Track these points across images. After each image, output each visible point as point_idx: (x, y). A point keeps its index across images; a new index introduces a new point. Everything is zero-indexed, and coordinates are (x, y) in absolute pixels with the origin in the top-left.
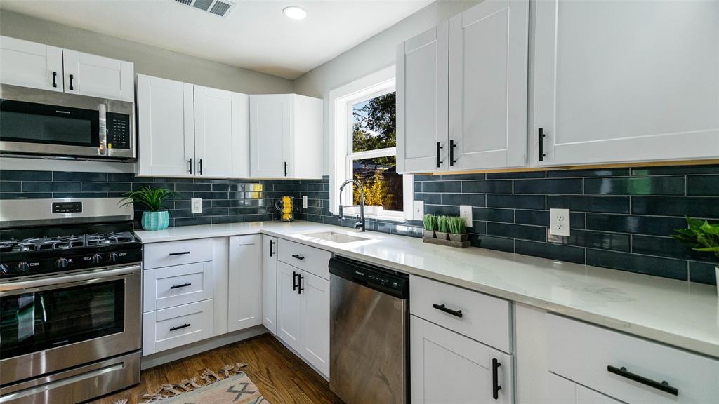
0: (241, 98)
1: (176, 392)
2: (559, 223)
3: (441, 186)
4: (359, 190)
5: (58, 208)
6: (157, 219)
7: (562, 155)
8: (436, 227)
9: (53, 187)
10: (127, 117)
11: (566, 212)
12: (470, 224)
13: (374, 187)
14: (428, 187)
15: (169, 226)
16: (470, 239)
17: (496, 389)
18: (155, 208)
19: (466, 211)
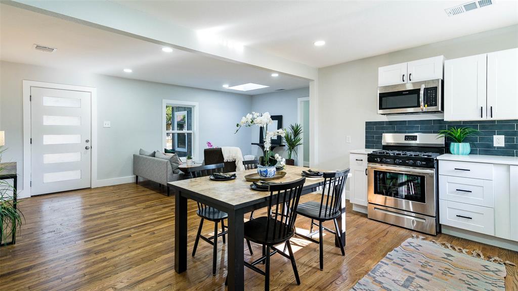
1: (450, 248)
5: (407, 138)
6: (458, 147)
9: (408, 128)
10: (436, 88)
15: (470, 154)
18: (459, 141)
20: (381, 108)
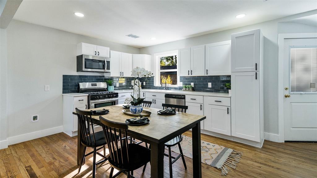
0: (131, 55)
2: (210, 85)
3: (187, 79)
4: (163, 80)
5: (92, 85)
7: (210, 74)
8: (186, 88)
9: (89, 79)
10: (109, 62)
11: (211, 83)
12: (193, 87)
13: (168, 79)
14: (184, 79)
16: (194, 89)
17: (201, 109)
18: (110, 85)
19: (192, 84)
20: (86, 68)
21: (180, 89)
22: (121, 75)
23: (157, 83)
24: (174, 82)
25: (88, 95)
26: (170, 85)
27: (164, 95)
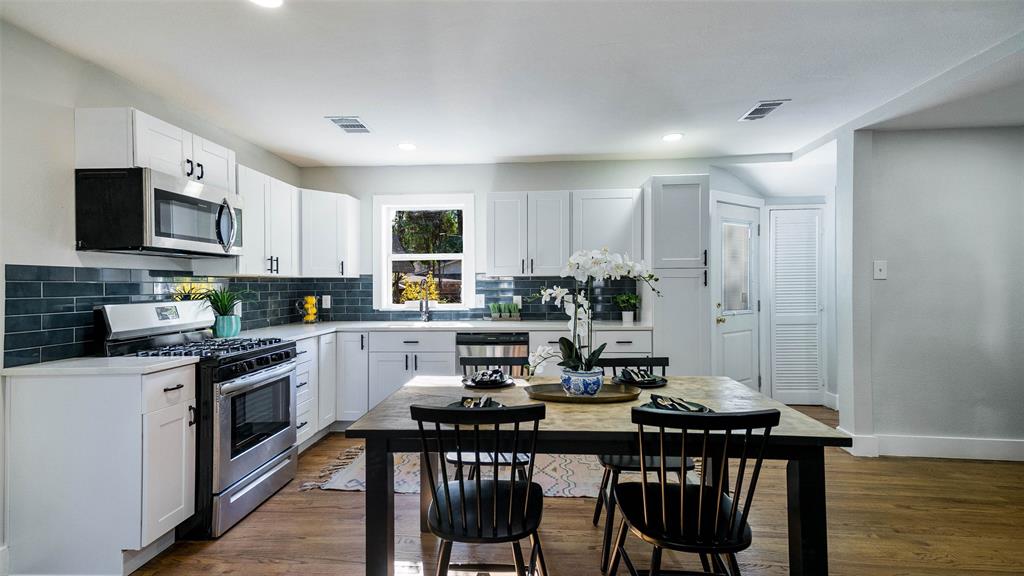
8: (501, 311)
12: (520, 307)
13: (427, 285)
19: (517, 300)
20: (159, 233)
21: (476, 315)
22: (271, 270)
23: (383, 299)
24: (452, 294)
25: (196, 359)
26: (436, 306)
27: (453, 336)
